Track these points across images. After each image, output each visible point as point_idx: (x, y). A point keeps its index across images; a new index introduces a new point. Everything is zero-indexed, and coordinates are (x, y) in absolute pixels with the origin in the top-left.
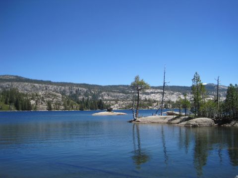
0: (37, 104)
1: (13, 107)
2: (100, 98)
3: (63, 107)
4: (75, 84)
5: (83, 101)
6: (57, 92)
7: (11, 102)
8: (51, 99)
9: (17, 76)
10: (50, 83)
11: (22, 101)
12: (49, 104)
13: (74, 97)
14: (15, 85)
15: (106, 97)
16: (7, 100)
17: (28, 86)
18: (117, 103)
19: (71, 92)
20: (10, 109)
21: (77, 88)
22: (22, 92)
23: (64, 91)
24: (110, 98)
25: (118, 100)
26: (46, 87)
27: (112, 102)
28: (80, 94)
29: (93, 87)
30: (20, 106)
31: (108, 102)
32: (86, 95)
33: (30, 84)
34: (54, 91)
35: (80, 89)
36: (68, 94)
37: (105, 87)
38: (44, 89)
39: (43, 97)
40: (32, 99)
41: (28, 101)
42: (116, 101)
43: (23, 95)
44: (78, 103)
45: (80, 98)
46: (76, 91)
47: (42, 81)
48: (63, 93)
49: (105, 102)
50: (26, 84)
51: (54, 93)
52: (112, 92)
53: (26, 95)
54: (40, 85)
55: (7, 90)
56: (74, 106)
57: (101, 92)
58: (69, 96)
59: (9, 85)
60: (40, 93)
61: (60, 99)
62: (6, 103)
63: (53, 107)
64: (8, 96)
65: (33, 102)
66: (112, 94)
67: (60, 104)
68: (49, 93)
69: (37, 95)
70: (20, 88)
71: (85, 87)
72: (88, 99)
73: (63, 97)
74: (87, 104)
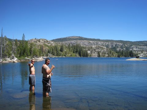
0: (91, 53)
1: (78, 55)
2: (131, 49)
3: (107, 55)
4: (115, 41)
5: (120, 51)
6: (103, 46)
7: (76, 52)
8: (100, 50)
9: (79, 37)
10: (99, 40)
11: (83, 51)
12: (99, 53)
13: (114, 49)
14: (79, 42)
15: (135, 49)
16: (74, 51)
17: (86, 42)
18: (142, 53)
19: (112, 46)
20: (76, 56)
21: (116, 43)
22: (83, 46)
23: (108, 45)
24: (138, 49)
25: (143, 51)
26: (97, 43)
27: (139, 52)
28: (118, 47)
29: (126, 42)
30: (82, 54)
31: (136, 52)
32: (122, 47)
33: (87, 41)
34: (101, 45)
35: (118, 44)
36: (110, 47)
37: (134, 42)
38: (96, 44)
39: (95, 49)
40: (88, 50)
41: (86, 51)
42: (142, 52)
43: (83, 47)
44: (116, 52)
45: (118, 49)
46: (115, 45)
47: (94, 39)
48: (107, 46)
49: (134, 52)
50: (85, 41)
51: (101, 46)
52: (139, 45)
53: (85, 48)
54: (93, 42)
55: (74, 45)
56: (114, 54)
57: (132, 46)
58: (111, 48)
59: (75, 42)
60: (93, 47)
61: (106, 50)
62: (74, 52)
63: (101, 55)
64: (75, 48)
65: (89, 52)
66: (139, 47)
67: (105, 53)
68: (99, 47)
69: (91, 48)
70: (82, 44)
71: (121, 43)
72: (123, 50)
73: (107, 49)
74: (122, 54)
